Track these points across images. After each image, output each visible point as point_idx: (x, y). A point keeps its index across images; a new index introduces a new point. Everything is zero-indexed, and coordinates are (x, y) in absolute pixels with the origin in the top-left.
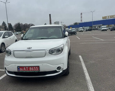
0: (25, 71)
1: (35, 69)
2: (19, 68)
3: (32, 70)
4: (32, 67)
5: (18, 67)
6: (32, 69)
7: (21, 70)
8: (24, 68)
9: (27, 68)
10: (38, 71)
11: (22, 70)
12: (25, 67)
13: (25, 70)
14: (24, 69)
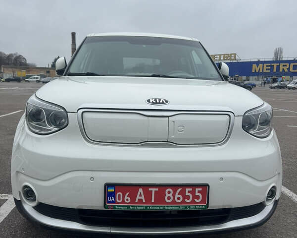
0: (140, 207)
1: (188, 197)
2: (111, 190)
3: (174, 202)
4: (175, 187)
5: (108, 186)
6: (174, 195)
7: (123, 202)
8: (141, 190)
9: (154, 190)
10: (202, 206)
11: (127, 199)
12: (146, 187)
13: (140, 201)
14: (140, 195)
